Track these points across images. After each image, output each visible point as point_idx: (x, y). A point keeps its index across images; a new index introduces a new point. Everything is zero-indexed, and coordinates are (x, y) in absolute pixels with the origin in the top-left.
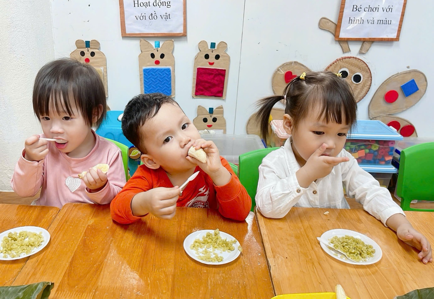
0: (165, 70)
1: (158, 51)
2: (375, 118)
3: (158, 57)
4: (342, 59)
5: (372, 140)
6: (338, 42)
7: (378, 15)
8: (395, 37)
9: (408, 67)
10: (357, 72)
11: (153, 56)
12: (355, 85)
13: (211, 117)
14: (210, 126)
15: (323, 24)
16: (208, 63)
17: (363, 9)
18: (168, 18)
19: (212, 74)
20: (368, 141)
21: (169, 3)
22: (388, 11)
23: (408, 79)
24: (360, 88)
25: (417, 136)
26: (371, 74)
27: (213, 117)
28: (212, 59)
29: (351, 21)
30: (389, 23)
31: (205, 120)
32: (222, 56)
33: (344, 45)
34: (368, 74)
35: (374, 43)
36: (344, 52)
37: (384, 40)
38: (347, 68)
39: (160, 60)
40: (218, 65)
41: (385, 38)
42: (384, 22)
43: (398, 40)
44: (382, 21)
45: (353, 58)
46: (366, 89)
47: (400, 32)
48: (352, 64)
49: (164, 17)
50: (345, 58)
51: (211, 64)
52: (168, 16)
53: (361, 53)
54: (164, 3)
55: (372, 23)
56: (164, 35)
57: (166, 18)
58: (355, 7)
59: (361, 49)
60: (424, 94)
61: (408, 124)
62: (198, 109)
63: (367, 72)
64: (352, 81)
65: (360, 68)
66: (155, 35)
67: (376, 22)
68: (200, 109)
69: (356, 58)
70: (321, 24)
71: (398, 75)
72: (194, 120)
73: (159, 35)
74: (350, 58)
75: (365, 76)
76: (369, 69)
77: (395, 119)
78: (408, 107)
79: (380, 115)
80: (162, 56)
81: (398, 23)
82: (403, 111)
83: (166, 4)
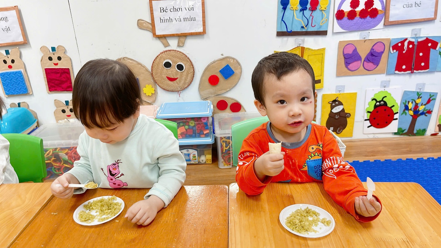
0: (16, 72)
1: (8, 57)
2: (206, 98)
3: (9, 63)
4: (164, 52)
5: (187, 118)
6: (158, 39)
7: (182, 14)
8: (202, 31)
9: (222, 55)
10: (178, 62)
11: (5, 62)
12: (180, 73)
13: (68, 108)
14: (69, 116)
15: (141, 24)
16: (53, 64)
17: (169, 10)
18: (9, 30)
19: (58, 73)
20: (184, 119)
21: (6, 18)
22: (190, 9)
23: (224, 65)
24: (185, 75)
25: (245, 111)
26: (191, 63)
27: (70, 108)
28: (55, 60)
29: (162, 20)
30: (194, 20)
31: (64, 111)
32: (63, 57)
33: (164, 41)
34: (189, 63)
35: (188, 37)
36: (165, 47)
37: (194, 34)
38: (170, 59)
39: (12, 64)
40: (62, 65)
41: (194, 33)
42: (189, 19)
43: (205, 33)
44: (187, 19)
45: (173, 50)
46: (190, 76)
47: (205, 26)
48: (173, 56)
49: (5, 30)
50: (166, 51)
51: (56, 64)
52: (8, 29)
53: (179, 46)
54: (3, 19)
55: (180, 21)
56: (10, 44)
57: (7, 30)
58: (162, 9)
59: (178, 43)
60: (241, 76)
61: (234, 102)
62: (55, 103)
63: (187, 61)
64: (176, 70)
65: (180, 59)
66: (2, 45)
67: (182, 20)
68: (56, 102)
69: (175, 51)
70: (139, 24)
71: (214, 62)
72: (54, 112)
73: (5, 45)
74: (169, 51)
75: (187, 65)
76: (188, 58)
77: (222, 98)
78: (231, 88)
79: (210, 96)
80: (13, 61)
81: (201, 19)
82: (227, 91)
83: (5, 19)
